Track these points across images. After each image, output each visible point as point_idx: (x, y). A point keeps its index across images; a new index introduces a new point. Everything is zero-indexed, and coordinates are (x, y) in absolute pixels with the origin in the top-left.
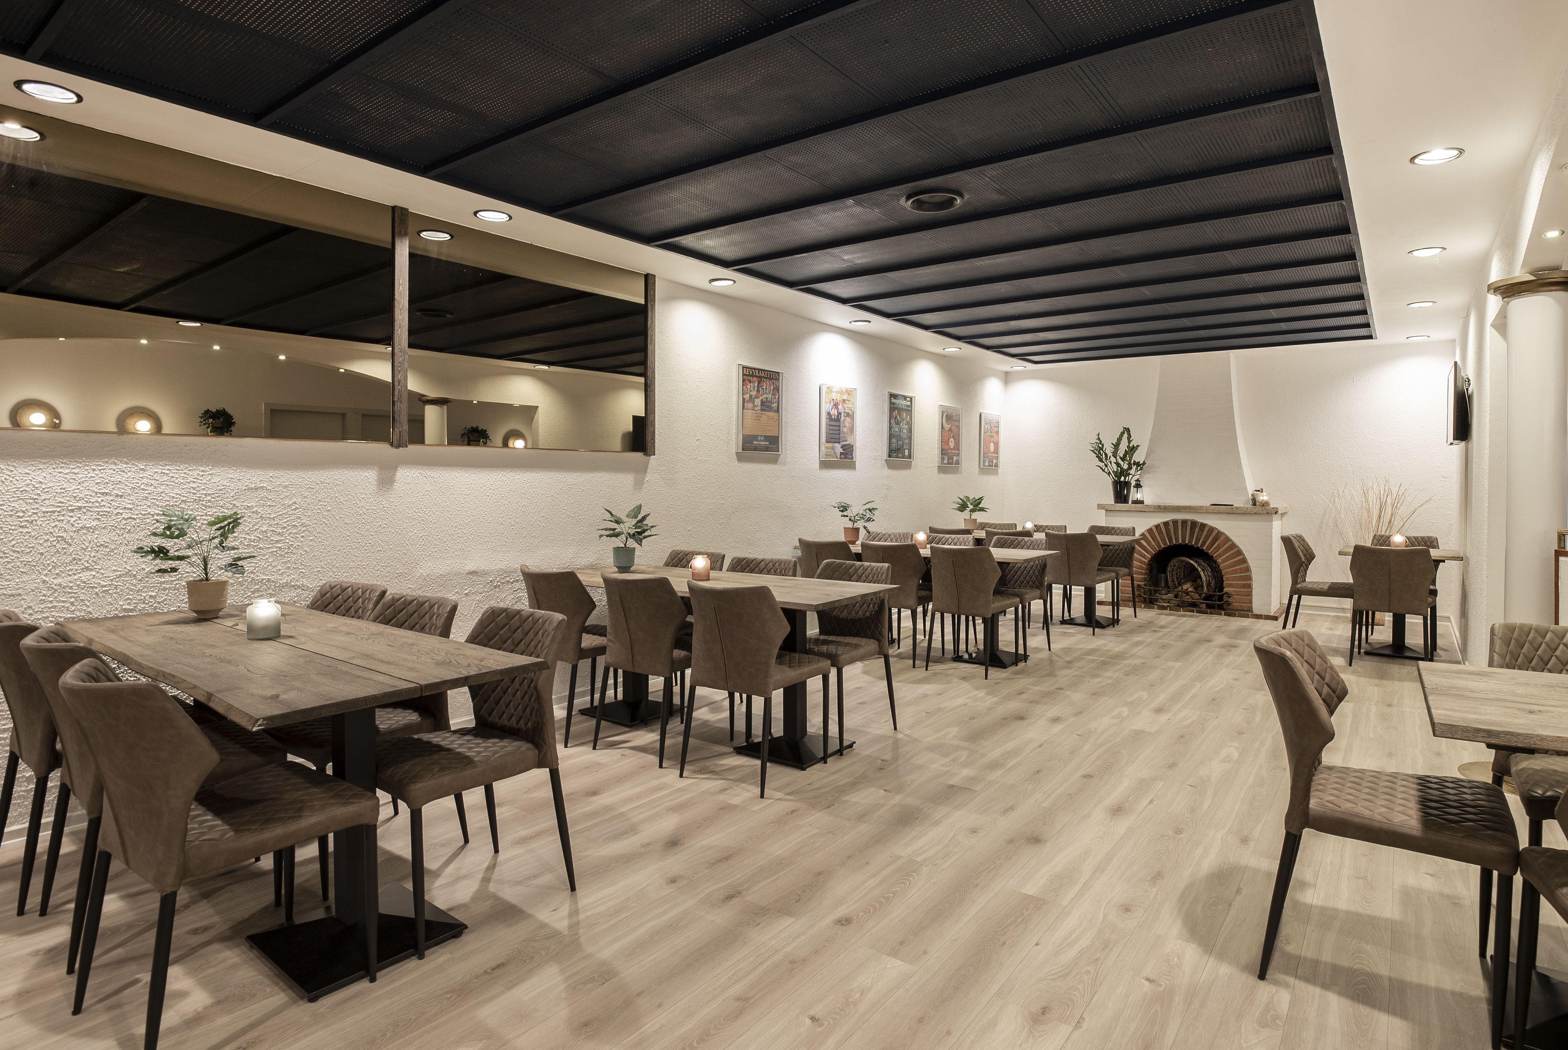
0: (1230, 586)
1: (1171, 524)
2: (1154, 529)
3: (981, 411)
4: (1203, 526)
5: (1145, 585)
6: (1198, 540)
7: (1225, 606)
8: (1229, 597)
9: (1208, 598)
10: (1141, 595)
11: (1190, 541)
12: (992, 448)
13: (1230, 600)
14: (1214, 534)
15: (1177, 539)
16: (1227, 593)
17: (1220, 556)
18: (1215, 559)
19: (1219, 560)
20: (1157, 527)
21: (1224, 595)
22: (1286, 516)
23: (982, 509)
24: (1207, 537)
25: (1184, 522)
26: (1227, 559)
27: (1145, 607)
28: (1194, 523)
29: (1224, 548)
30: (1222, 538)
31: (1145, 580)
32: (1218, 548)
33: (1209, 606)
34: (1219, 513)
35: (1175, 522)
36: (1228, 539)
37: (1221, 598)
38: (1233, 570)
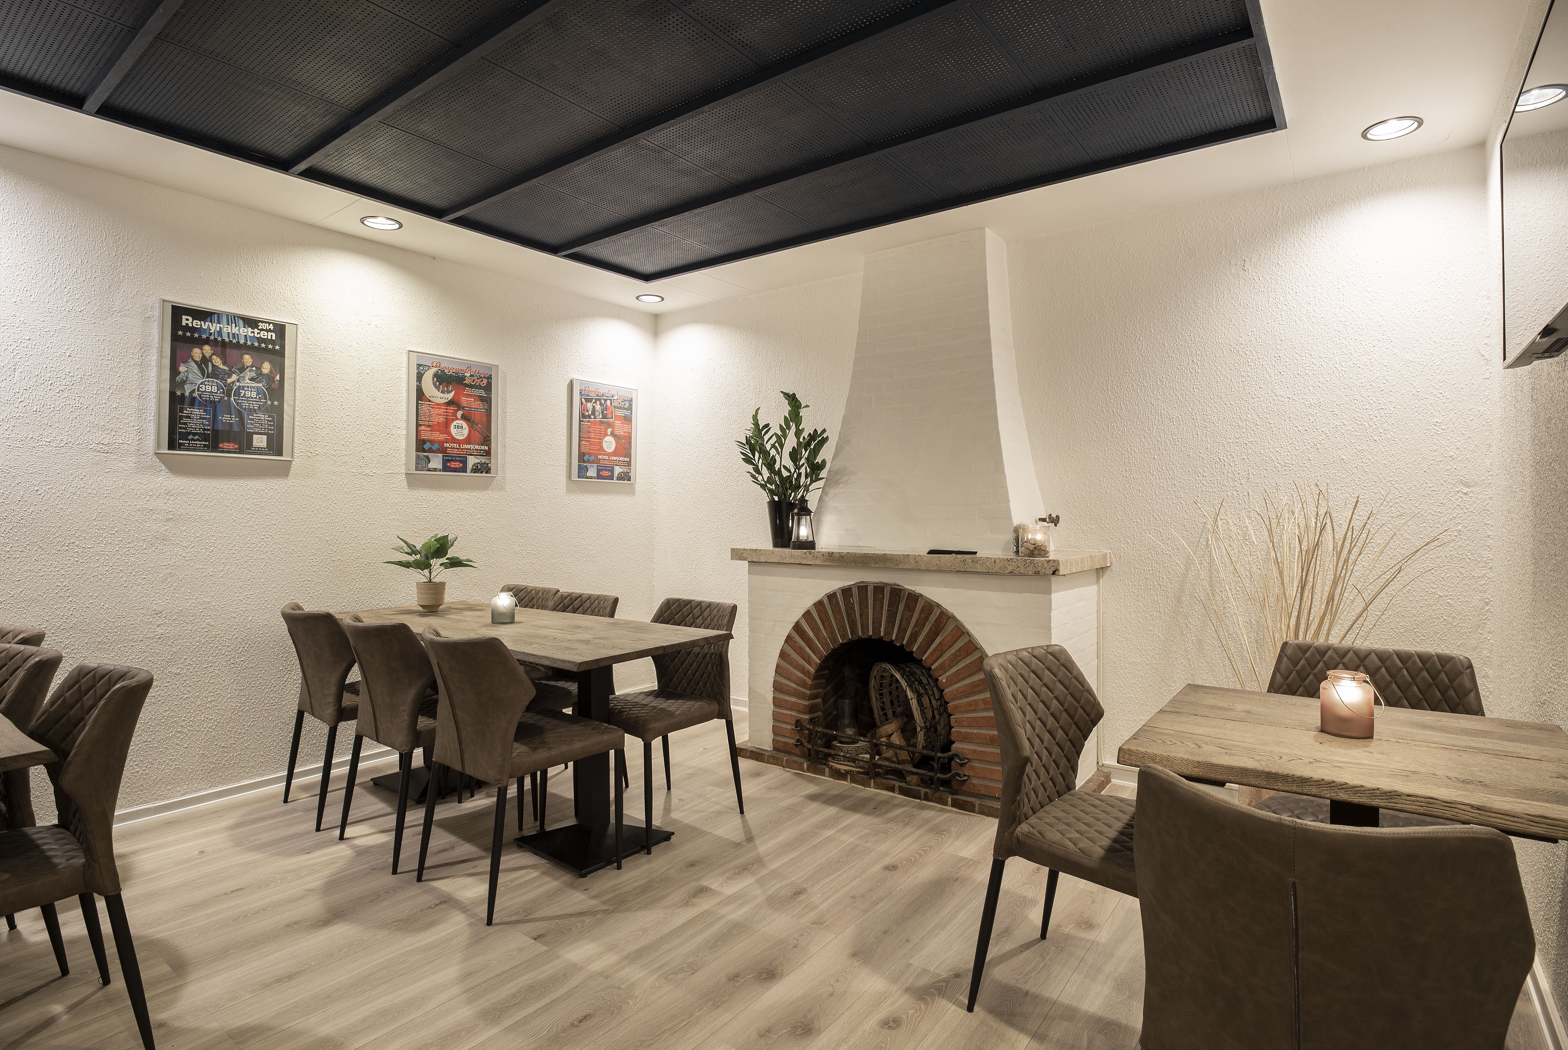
0: (966, 738)
1: (855, 592)
2: (826, 601)
3: (575, 376)
4: (914, 598)
5: (811, 720)
6: (902, 630)
7: (955, 785)
8: (962, 765)
9: (923, 762)
10: (802, 744)
11: (889, 632)
12: (609, 444)
13: (966, 771)
14: (933, 618)
15: (865, 627)
16: (956, 755)
17: (943, 668)
18: (935, 674)
19: (943, 679)
20: (831, 597)
21: (951, 759)
22: (1107, 574)
23: (456, 563)
24: (920, 624)
25: (879, 589)
26: (958, 677)
27: (808, 770)
28: (896, 592)
29: (953, 650)
30: (950, 627)
31: (812, 709)
32: (940, 650)
33: (926, 782)
34: (940, 571)
35: (862, 588)
36: (961, 631)
37: (946, 767)
38: (969, 704)
